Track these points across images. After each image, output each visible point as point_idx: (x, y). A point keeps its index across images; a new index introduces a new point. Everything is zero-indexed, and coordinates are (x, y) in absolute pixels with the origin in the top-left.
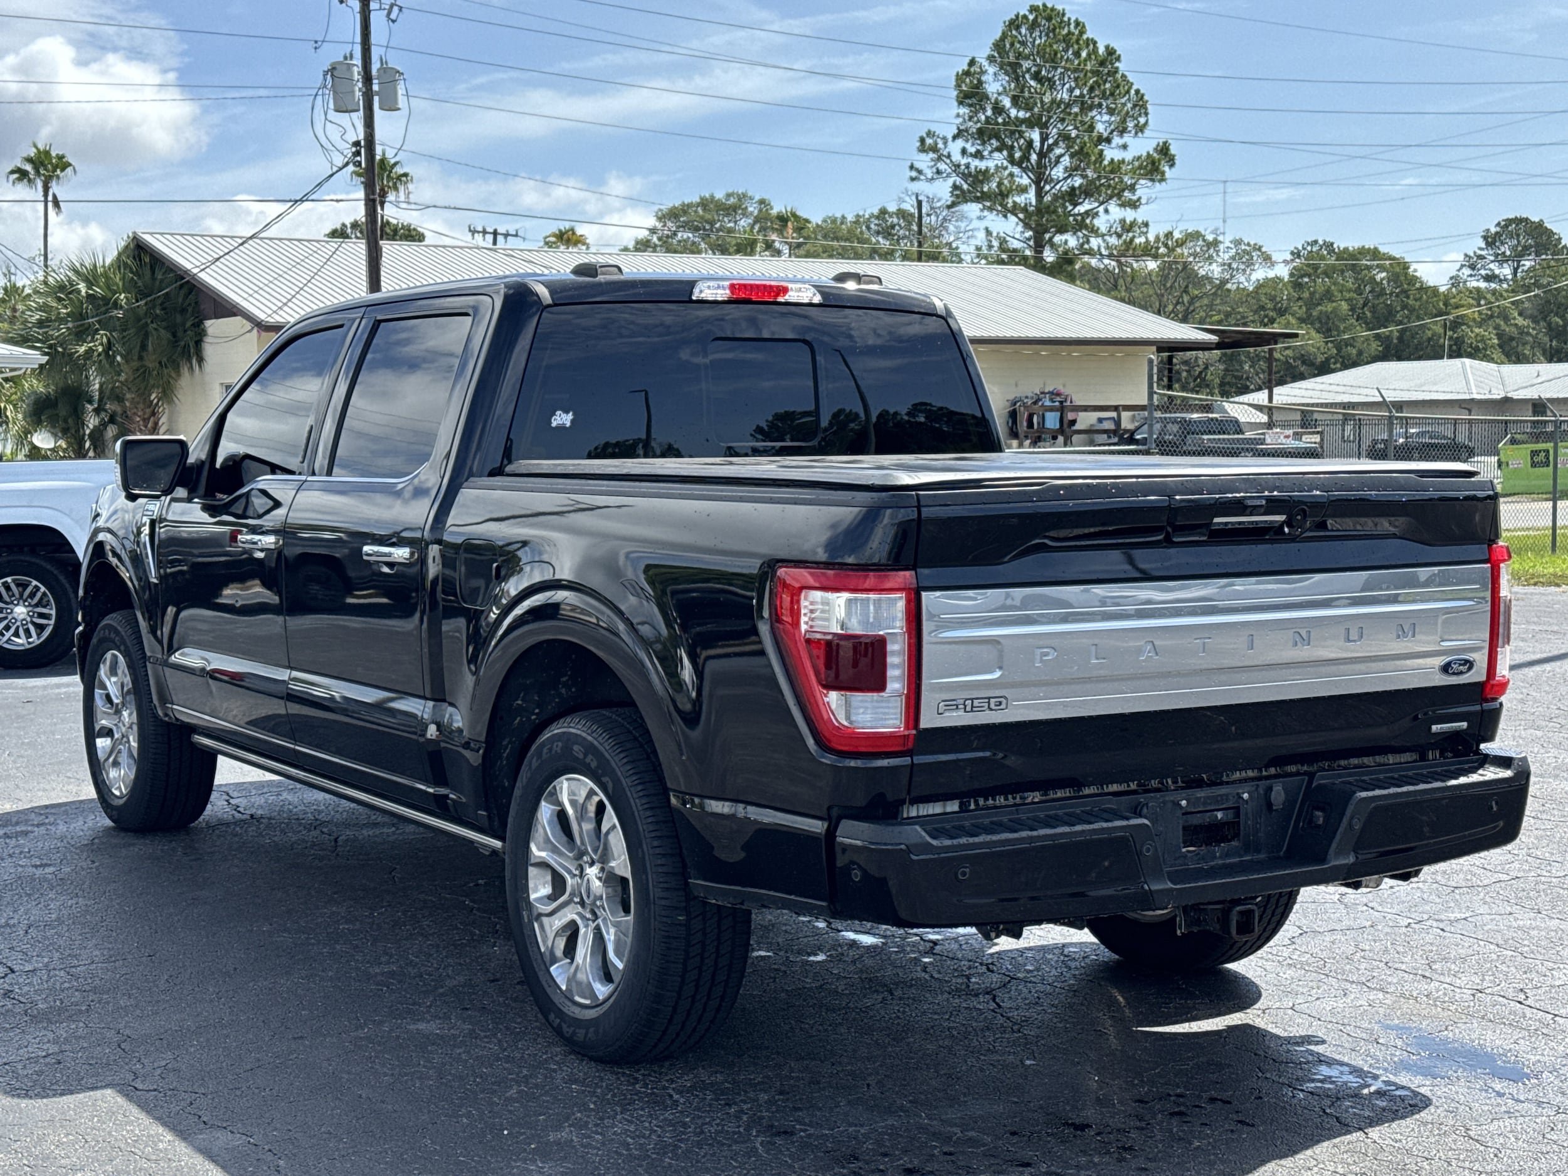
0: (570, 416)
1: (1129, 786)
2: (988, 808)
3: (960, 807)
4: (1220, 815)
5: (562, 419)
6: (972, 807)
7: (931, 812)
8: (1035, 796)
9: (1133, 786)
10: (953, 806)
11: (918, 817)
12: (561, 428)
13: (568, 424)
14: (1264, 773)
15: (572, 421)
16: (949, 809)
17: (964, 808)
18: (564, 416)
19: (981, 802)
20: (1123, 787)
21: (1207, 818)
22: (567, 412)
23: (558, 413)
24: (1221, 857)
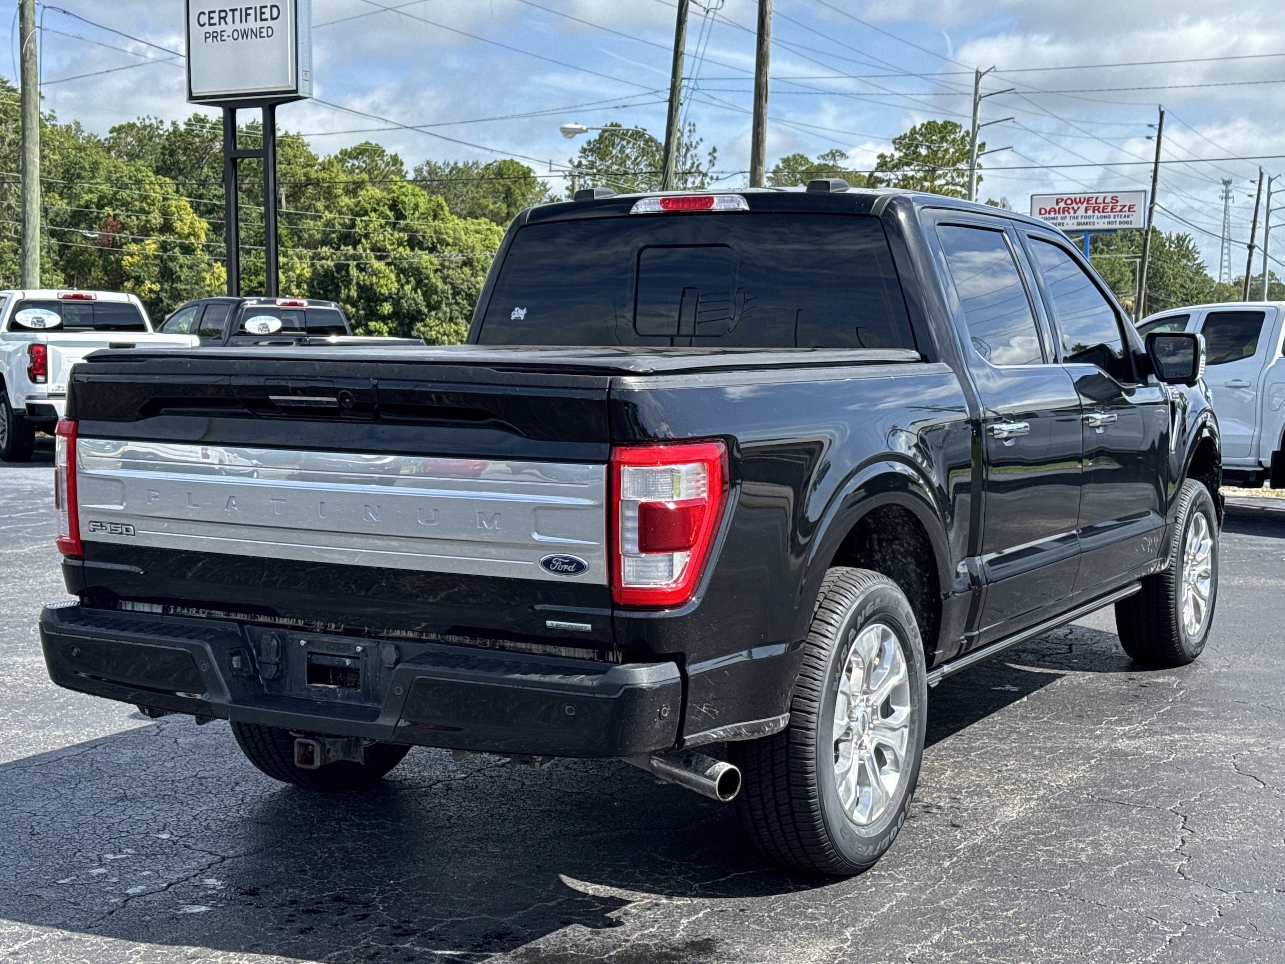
0: (524, 311)
1: (297, 622)
2: (183, 616)
3: (163, 610)
4: (348, 662)
5: (519, 313)
6: (172, 612)
7: (141, 610)
8: (221, 614)
9: (301, 623)
10: (158, 609)
11: (133, 611)
12: (518, 320)
13: (522, 318)
14: (424, 637)
15: (526, 315)
16: (155, 611)
17: (165, 612)
18: (520, 311)
19: (179, 609)
20: (292, 622)
21: (336, 662)
22: (522, 308)
23: (516, 309)
24: (341, 698)
